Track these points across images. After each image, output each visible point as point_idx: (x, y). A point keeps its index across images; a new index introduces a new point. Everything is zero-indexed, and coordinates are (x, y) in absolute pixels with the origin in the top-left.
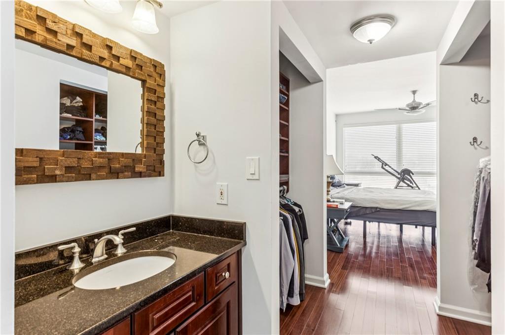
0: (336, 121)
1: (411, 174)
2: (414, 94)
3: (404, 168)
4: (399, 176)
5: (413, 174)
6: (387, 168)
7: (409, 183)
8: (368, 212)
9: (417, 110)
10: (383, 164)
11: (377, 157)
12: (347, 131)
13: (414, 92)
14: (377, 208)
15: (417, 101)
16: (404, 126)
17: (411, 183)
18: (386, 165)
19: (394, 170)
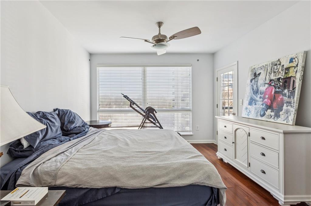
0: (90, 60)
1: (154, 112)
2: (160, 27)
3: (148, 106)
4: (144, 114)
5: (156, 112)
6: (134, 106)
7: (152, 120)
8: (100, 197)
9: (163, 43)
10: (131, 103)
11: (126, 96)
12: (101, 70)
13: (160, 24)
14: (115, 188)
15: (161, 34)
16: (148, 69)
17: (154, 120)
18: (134, 103)
19: (140, 108)
